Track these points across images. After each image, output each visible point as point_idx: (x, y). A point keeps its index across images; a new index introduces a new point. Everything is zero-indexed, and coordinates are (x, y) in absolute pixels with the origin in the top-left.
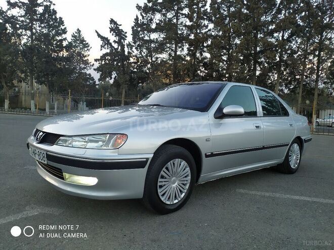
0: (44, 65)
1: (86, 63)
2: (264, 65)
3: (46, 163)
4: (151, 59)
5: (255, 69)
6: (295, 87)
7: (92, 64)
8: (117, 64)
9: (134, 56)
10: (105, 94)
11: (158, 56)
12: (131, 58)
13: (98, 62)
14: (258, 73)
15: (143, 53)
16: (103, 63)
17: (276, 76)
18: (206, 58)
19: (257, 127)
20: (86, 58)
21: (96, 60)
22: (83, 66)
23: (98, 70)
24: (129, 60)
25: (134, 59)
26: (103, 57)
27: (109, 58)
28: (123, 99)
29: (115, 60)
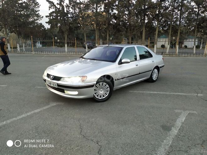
0: (13, 21)
1: (38, 16)
2: (149, 16)
3: (57, 87)
4: (82, 15)
5: (144, 19)
6: (167, 29)
7: (42, 16)
8: (60, 18)
9: (70, 13)
10: (55, 38)
13: (48, 18)
14: (146, 21)
15: (76, 11)
16: (51, 18)
17: (156, 23)
18: (115, 13)
19: (137, 65)
20: (37, 13)
21: (47, 17)
22: (36, 18)
23: (49, 23)
24: (68, 16)
25: (71, 15)
26: (51, 14)
27: (55, 15)
28: (66, 41)
29: (59, 16)
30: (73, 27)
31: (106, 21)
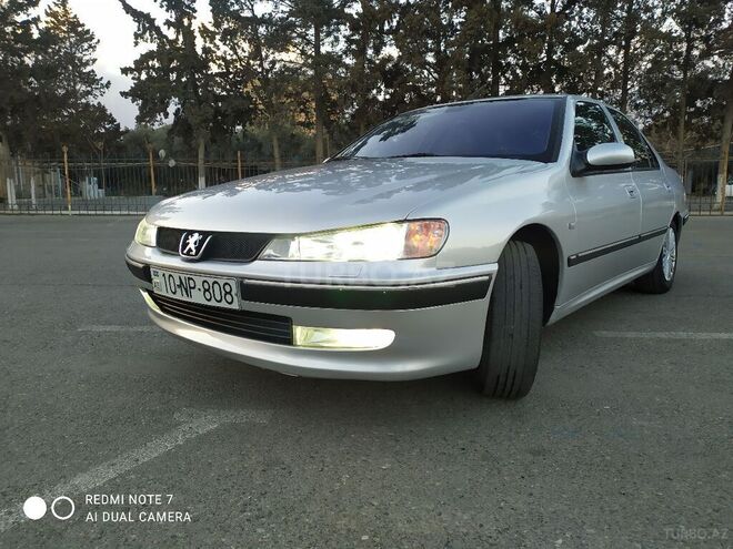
1: (90, 79)
2: (514, 73)
4: (261, 65)
5: (496, 83)
7: (104, 82)
8: (179, 77)
9: (219, 59)
10: (156, 156)
11: (278, 56)
12: (211, 64)
13: (130, 76)
15: (239, 51)
16: (144, 76)
18: (390, 58)
20: (88, 69)
21: (125, 71)
22: (81, 87)
23: (133, 94)
24: (208, 68)
25: (220, 66)
26: (141, 64)
27: (157, 65)
28: (201, 162)
29: (172, 71)
30: (230, 110)
31: (359, 84)
